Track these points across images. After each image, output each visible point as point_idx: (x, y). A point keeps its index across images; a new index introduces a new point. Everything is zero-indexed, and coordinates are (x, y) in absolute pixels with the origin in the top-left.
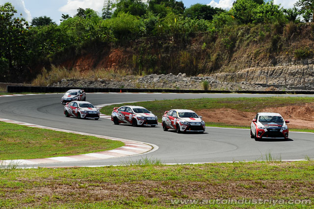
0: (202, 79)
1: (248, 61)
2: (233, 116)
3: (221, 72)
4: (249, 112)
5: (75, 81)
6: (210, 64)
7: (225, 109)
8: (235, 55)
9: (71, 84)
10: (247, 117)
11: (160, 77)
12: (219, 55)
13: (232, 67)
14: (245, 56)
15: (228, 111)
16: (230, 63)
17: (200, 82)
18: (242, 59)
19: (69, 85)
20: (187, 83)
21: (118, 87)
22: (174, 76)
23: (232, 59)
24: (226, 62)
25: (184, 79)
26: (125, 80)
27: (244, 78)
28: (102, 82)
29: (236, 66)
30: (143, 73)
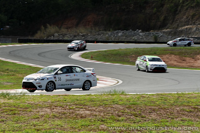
0: (153, 34)
1: (186, 21)
2: (175, 60)
3: (167, 29)
4: (187, 57)
5: (64, 35)
6: (159, 23)
7: (170, 55)
8: (177, 17)
9: (61, 37)
10: (185, 61)
11: (123, 33)
12: (165, 17)
13: (175, 25)
14: (185, 17)
15: (172, 57)
16: (174, 22)
17: (152, 36)
18: (183, 20)
19: (59, 38)
20: (142, 36)
21: (93, 40)
22: (133, 31)
23: (175, 20)
24: (171, 22)
25: (141, 34)
26: (99, 34)
27: (183, 33)
28: (83, 36)
29: (178, 25)
30: (111, 30)
